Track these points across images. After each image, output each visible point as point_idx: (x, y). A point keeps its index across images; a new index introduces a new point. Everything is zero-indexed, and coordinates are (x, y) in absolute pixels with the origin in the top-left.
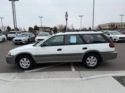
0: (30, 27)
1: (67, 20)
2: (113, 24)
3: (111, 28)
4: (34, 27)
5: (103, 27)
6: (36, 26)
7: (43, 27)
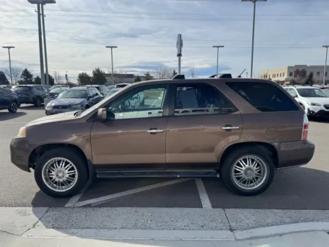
0: (83, 74)
1: (179, 55)
2: (301, 70)
3: (295, 79)
4: (94, 73)
5: (274, 76)
6: (98, 70)
7: (117, 73)
